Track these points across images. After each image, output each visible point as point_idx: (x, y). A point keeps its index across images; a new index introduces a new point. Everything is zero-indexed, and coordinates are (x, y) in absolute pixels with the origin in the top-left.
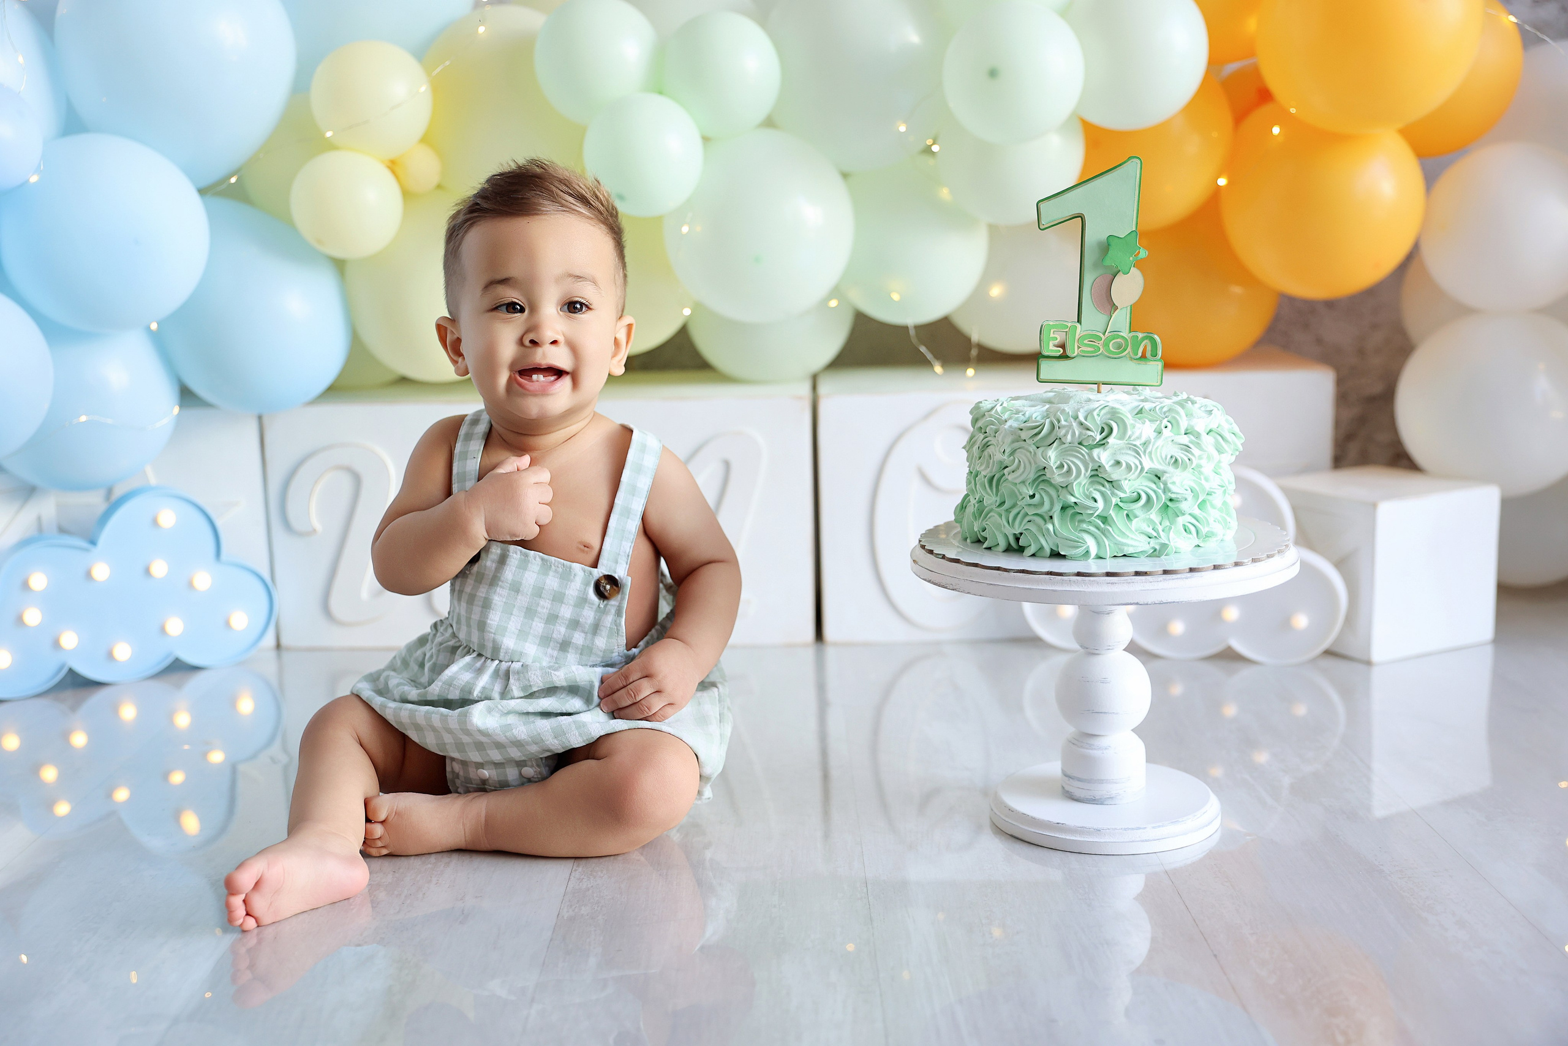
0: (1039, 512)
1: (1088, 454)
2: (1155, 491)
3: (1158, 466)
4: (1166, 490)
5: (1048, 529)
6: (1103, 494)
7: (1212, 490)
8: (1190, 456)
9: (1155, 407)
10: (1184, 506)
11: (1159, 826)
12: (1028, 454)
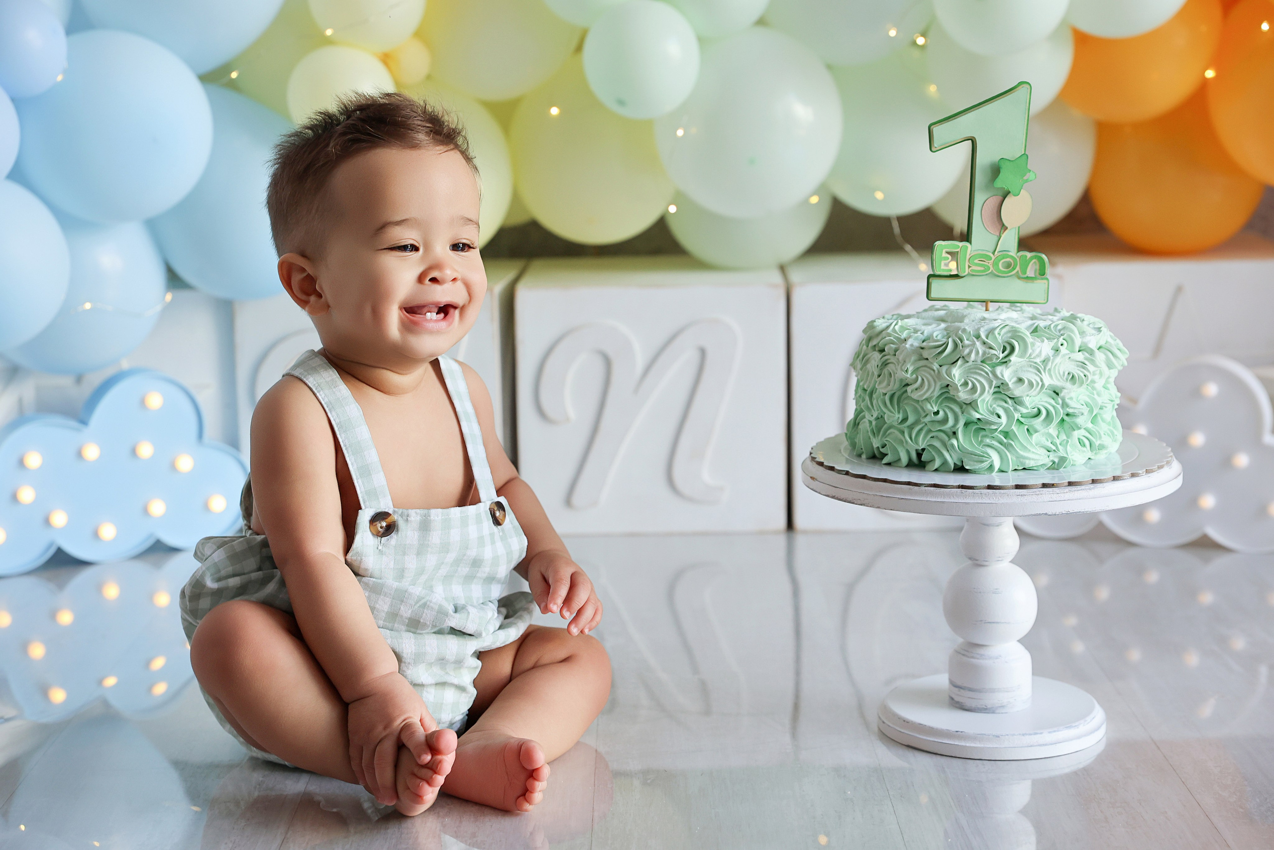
0: (943, 428)
1: (991, 372)
2: (1054, 407)
3: (1057, 383)
4: (1065, 405)
5: (952, 445)
6: (1006, 410)
7: (1104, 405)
8: (1086, 373)
9: (1050, 325)
10: (1080, 421)
11: (1055, 731)
12: (932, 372)
